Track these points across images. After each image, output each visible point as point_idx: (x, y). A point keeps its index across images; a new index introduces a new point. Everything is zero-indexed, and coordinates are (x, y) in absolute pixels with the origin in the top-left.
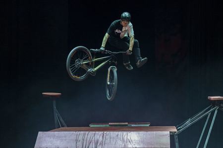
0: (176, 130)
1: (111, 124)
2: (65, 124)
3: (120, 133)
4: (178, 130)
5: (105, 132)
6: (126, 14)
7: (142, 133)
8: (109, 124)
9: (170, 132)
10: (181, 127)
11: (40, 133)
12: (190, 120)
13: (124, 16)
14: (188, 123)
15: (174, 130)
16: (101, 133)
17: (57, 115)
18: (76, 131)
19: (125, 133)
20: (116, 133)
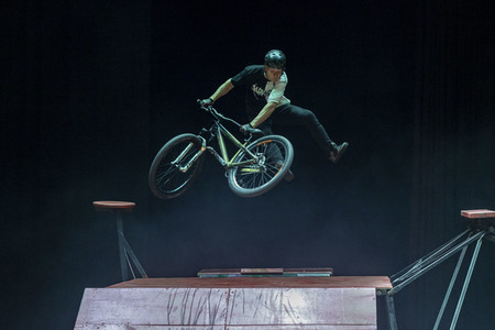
0: (389, 285)
1: (246, 270)
2: (142, 271)
3: (265, 291)
4: (394, 285)
5: (233, 290)
6: (276, 54)
7: (314, 291)
8: (242, 270)
9: (377, 290)
10: (401, 278)
11: (88, 291)
12: (420, 262)
13: (272, 56)
14: (418, 269)
15: (386, 284)
16: (223, 291)
17: (125, 250)
18: (167, 288)
19: (276, 291)
20: (257, 291)
